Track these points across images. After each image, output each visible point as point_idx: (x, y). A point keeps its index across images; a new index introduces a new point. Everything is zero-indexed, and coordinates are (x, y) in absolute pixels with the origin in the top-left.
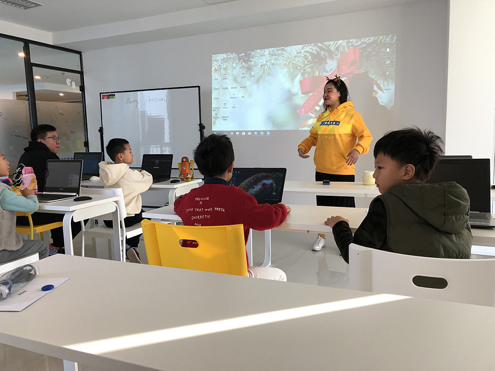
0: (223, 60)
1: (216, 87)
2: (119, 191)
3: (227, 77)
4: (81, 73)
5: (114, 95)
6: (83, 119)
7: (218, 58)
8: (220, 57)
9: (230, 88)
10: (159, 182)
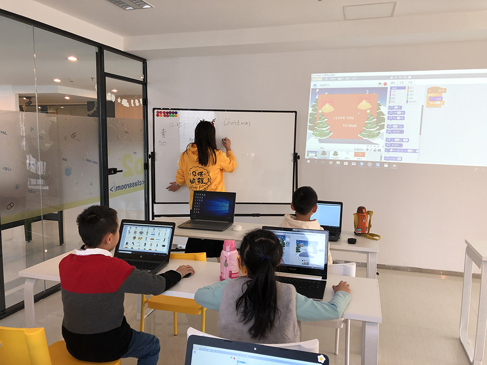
4: (144, 83)
5: (176, 113)
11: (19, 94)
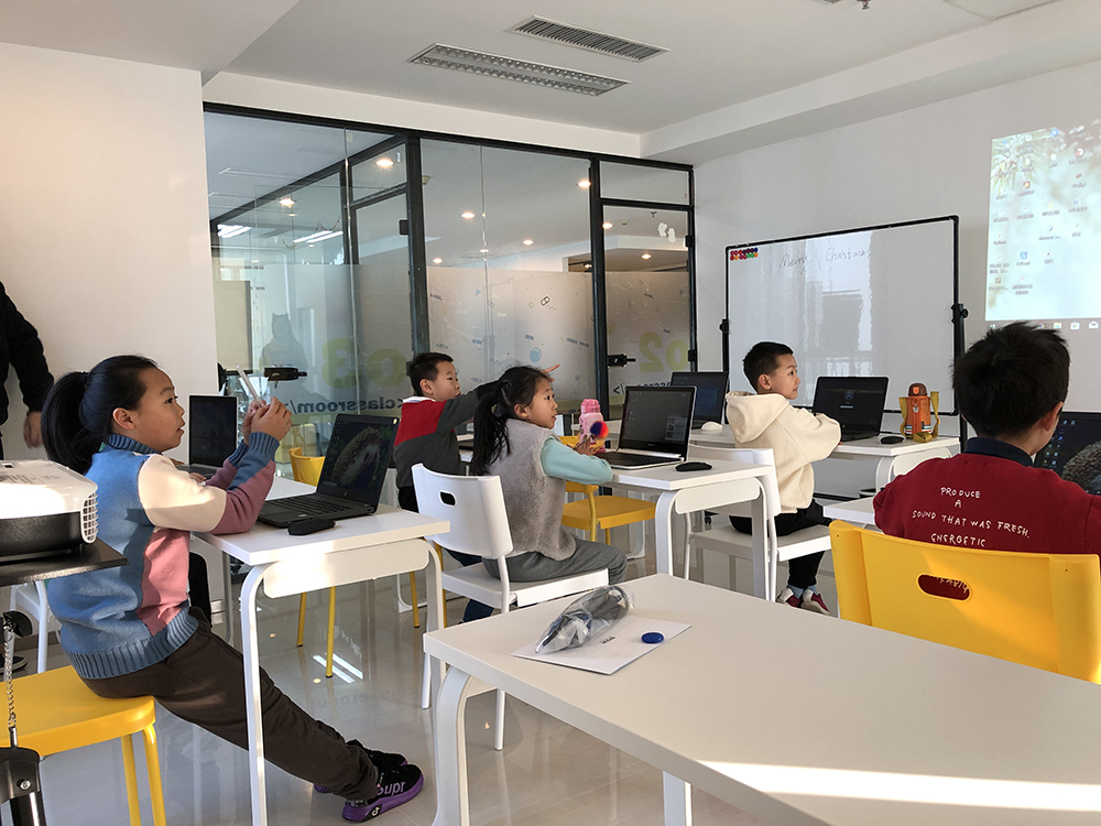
0: (1023, 149)
1: (1002, 215)
2: (767, 455)
3: (1031, 189)
4: (690, 209)
5: (756, 249)
6: (688, 303)
7: (1007, 146)
8: (1016, 140)
9: (1038, 213)
10: (853, 439)
11: (570, 259)
